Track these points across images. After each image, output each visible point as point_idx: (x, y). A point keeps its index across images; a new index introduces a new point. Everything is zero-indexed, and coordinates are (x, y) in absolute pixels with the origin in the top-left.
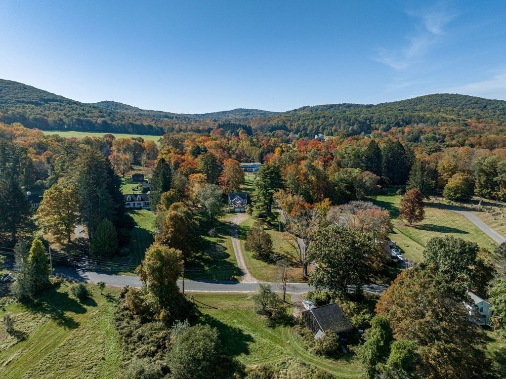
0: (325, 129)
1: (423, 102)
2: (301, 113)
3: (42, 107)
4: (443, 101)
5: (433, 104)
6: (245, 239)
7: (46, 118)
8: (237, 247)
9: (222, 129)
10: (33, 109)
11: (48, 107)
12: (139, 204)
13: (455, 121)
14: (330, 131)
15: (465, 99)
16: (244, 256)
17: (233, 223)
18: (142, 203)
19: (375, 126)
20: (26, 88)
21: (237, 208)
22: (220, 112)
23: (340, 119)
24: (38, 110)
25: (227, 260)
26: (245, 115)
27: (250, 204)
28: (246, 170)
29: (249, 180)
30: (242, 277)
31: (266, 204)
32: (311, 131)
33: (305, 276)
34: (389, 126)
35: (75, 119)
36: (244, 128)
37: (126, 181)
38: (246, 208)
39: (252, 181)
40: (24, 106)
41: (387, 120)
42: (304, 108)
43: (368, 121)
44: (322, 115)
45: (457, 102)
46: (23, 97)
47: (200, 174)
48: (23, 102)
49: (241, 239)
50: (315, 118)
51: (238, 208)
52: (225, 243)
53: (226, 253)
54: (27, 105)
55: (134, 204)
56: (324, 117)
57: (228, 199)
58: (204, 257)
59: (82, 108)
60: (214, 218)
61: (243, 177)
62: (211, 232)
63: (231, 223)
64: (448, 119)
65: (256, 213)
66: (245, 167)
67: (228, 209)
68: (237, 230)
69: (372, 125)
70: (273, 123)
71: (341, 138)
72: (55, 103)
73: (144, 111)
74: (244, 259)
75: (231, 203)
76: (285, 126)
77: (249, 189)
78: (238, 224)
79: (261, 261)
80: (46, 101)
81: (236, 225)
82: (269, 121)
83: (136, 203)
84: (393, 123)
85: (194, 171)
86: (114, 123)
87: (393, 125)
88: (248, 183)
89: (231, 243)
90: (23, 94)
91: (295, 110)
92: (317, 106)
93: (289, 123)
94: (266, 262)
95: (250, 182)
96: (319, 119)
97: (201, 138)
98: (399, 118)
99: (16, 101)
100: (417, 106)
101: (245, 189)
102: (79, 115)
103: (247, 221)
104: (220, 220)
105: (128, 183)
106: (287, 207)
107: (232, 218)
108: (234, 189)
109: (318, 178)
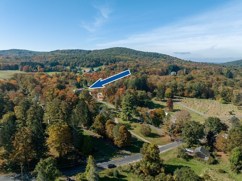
0: (79, 64)
8: (133, 134)
14: (82, 65)
19: (101, 63)
23: (86, 59)
25: (139, 140)
26: (19, 53)
34: (108, 63)
36: (40, 65)
41: (106, 60)
42: (57, 51)
43: (98, 60)
74: (143, 138)
96: (74, 59)
98: (111, 59)
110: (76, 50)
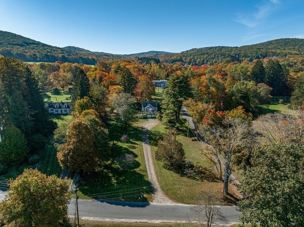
0: (208, 61)
1: (273, 44)
2: (192, 52)
3: (24, 47)
4: (286, 43)
5: (280, 45)
6: (156, 145)
7: (25, 53)
8: (147, 154)
9: (140, 61)
10: (18, 48)
11: (28, 47)
12: (66, 111)
13: (298, 54)
14: (212, 62)
15: (302, 41)
16: (155, 166)
17: (145, 128)
18: (68, 109)
19: (242, 59)
20: (16, 36)
21: (148, 114)
22: (140, 53)
23: (219, 55)
24: (21, 49)
25: (137, 170)
27: (160, 111)
28: (156, 86)
29: (159, 93)
30: (153, 195)
31: (175, 111)
32: (199, 63)
33: (225, 195)
34: (252, 59)
35: (44, 54)
36: (155, 60)
37: (64, 92)
38: (157, 115)
39: (161, 93)
40: (12, 47)
41: (250, 55)
42: (193, 49)
43: (237, 55)
44: (206, 52)
45: (296, 43)
46: (13, 41)
47: (119, 86)
48: (12, 44)
49: (152, 145)
50: (202, 54)
51: (150, 114)
52: (137, 149)
53: (137, 162)
54: (15, 46)
55: (61, 110)
56: (207, 53)
57: (141, 107)
58: (113, 166)
59: (51, 48)
60: (128, 124)
61: (154, 89)
62: (123, 138)
63: (143, 129)
64: (293, 54)
65: (165, 120)
66: (156, 83)
67: (141, 115)
68: (148, 136)
69: (240, 58)
70: (173, 58)
71: (225, 63)
72: (34, 45)
73: (93, 52)
74: (155, 168)
75: (144, 110)
76: (182, 59)
77: (159, 99)
78: (149, 129)
79: (172, 172)
80: (28, 44)
81: (147, 130)
82: (171, 57)
83: (63, 110)
84: (254, 57)
85: (113, 84)
86: (69, 57)
87: (255, 58)
88: (158, 94)
89: (142, 149)
90: (14, 39)
91: (187, 51)
92: (202, 48)
93: (184, 58)
94: (178, 173)
95: (159, 94)
96: (204, 55)
97: (124, 63)
98: (259, 53)
99: (8, 43)
100: (268, 46)
101: (156, 99)
102: (48, 52)
103: (157, 126)
104: (133, 125)
105: (65, 94)
106: (197, 114)
107: (144, 124)
108: (146, 99)
109: (218, 89)
110: (216, 47)
